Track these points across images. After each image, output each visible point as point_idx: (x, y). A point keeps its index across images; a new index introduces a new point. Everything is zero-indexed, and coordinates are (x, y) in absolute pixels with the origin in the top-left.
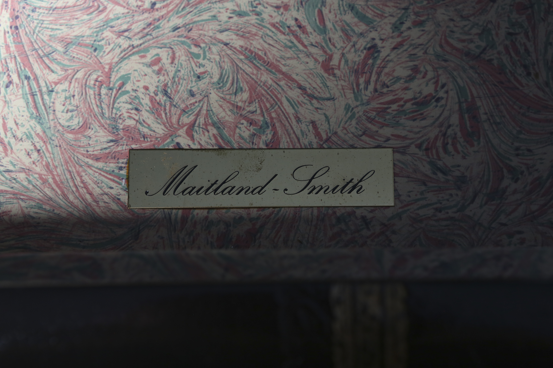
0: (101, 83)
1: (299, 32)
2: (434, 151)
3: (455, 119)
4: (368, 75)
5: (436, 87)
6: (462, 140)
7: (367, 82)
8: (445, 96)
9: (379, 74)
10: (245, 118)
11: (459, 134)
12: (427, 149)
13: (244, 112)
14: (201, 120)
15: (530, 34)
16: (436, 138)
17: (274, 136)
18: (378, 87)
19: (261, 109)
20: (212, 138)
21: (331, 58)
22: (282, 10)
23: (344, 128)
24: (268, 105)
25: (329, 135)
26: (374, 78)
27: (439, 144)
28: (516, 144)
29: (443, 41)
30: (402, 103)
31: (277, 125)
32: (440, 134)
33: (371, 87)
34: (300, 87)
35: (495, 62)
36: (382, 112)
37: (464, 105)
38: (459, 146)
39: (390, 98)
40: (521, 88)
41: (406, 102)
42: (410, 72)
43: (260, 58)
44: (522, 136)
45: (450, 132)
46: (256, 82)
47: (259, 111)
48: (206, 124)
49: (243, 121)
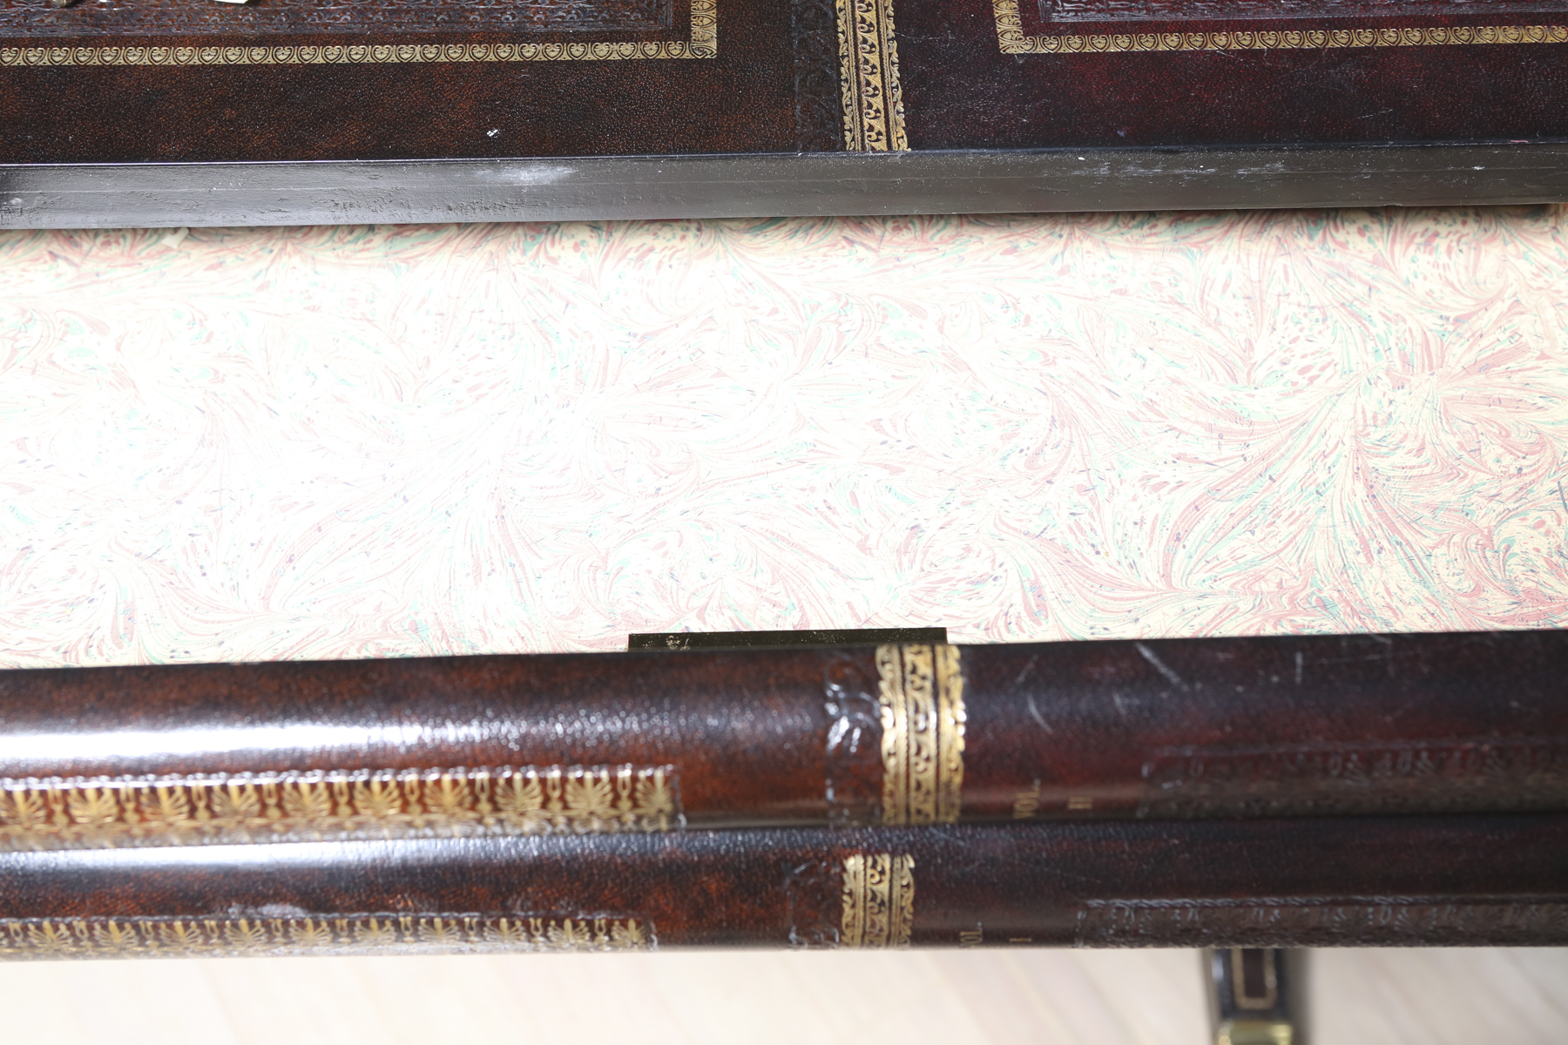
0: (597, 568)
1: (828, 513)
2: (995, 630)
3: (1017, 599)
4: (912, 554)
5: (993, 566)
6: (1027, 619)
7: (912, 562)
8: (1004, 574)
9: (925, 553)
10: (767, 600)
11: (1023, 614)
12: (986, 629)
13: (765, 594)
14: (714, 603)
15: (1095, 514)
16: (997, 618)
17: (802, 617)
18: (926, 567)
19: (786, 589)
20: (729, 621)
21: (867, 537)
22: (808, 492)
23: (887, 609)
24: (795, 587)
25: (869, 616)
26: (919, 557)
27: (1001, 623)
28: (1091, 623)
29: (997, 521)
30: (954, 582)
31: (807, 607)
32: (1001, 614)
33: (917, 567)
34: (832, 567)
35: (1059, 542)
36: (931, 591)
37: (1027, 585)
38: (1023, 625)
39: (940, 577)
40: (1090, 567)
41: (959, 581)
42: (962, 552)
43: (783, 539)
44: (1096, 614)
45: (1012, 611)
46: (779, 563)
47: (783, 593)
48: (720, 607)
49: (765, 603)
